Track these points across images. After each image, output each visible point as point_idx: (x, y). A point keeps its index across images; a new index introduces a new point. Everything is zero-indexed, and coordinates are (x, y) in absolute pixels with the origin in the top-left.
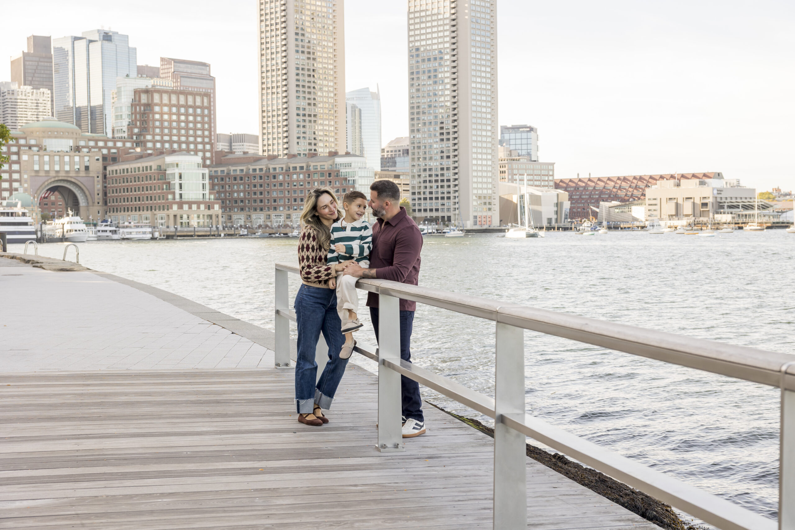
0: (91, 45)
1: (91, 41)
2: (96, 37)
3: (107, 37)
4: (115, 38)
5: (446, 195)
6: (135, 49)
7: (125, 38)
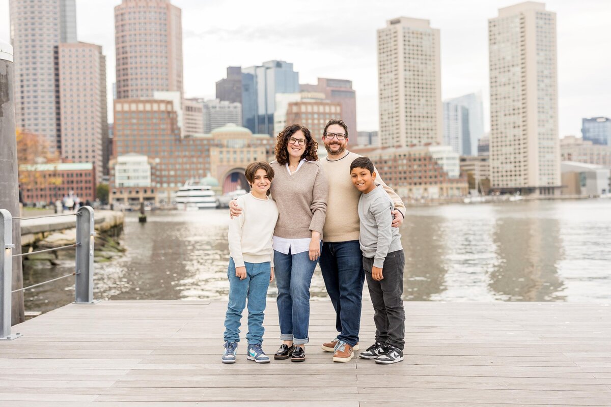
0: (269, 71)
1: (268, 68)
2: (271, 65)
3: (279, 64)
4: (283, 65)
5: (518, 173)
6: (298, 73)
7: (291, 65)
